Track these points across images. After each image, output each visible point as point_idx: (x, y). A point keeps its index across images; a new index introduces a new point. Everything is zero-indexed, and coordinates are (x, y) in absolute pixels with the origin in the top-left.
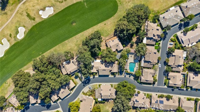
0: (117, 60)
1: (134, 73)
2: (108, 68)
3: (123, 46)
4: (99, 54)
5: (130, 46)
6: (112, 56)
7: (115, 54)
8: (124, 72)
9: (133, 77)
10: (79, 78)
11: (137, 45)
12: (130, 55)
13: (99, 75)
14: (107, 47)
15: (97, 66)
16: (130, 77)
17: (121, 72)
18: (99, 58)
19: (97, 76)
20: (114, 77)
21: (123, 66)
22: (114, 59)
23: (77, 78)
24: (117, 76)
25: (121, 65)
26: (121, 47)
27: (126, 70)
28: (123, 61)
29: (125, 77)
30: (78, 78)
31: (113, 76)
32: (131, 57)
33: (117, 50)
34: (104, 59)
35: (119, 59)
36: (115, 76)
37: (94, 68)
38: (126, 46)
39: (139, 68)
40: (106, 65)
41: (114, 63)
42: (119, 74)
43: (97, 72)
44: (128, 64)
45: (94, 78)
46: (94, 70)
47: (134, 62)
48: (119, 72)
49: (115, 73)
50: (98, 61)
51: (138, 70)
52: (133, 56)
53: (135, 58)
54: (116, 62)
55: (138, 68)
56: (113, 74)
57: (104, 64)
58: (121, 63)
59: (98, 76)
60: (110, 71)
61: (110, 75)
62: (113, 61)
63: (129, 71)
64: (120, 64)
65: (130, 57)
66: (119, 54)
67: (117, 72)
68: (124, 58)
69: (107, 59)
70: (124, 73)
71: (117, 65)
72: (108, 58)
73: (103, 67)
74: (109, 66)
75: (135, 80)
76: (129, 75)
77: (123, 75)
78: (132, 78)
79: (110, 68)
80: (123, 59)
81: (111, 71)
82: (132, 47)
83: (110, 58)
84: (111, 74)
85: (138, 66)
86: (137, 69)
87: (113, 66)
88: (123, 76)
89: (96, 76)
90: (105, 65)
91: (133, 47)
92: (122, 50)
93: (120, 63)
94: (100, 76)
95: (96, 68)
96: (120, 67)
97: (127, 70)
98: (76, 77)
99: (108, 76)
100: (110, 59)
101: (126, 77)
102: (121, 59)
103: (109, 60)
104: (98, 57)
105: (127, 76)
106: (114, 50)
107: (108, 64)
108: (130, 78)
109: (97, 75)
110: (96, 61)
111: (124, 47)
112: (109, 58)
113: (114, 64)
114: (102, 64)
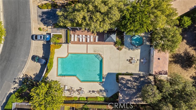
29: (33, 37)
44: (91, 48)
47: (105, 73)
52: (135, 69)
53: (128, 77)
55: (75, 95)
70: (49, 29)
75: (21, 83)
76: (40, 54)
77: (42, 26)
78: (31, 69)
86: (70, 90)
97: (67, 42)
105: (37, 49)
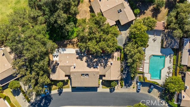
0: (118, 49)
1: (161, 82)
2: (96, 70)
3: (133, 11)
4: (72, 33)
5: (151, 13)
6: (104, 36)
7: (113, 31)
8: (135, 80)
9: (159, 91)
10: (24, 93)
11: (169, 12)
12: (151, 37)
13: (72, 88)
14: (92, 14)
15: (67, 63)
16: (149, 92)
17: (127, 80)
18: (73, 44)
19: (67, 90)
20: (111, 91)
21: (135, 65)
22: (111, 44)
23: (18, 94)
24: (119, 89)
25: (130, 60)
26: (128, 15)
27: (141, 75)
28: (136, 50)
29: (138, 92)
30: (21, 94)
31: (107, 90)
32: (154, 40)
33: (118, 23)
34: (84, 44)
35: (123, 47)
36: (114, 89)
37: (58, 69)
38: (142, 13)
39: (176, 70)
40: (91, 60)
41: (110, 56)
42: (122, 86)
43: (67, 78)
44: (147, 61)
45: (60, 92)
46: (59, 75)
47: (160, 54)
48: (121, 79)
49: (112, 81)
50: (71, 50)
51: (171, 75)
52: (159, 38)
53: (165, 43)
54: (116, 54)
55: (171, 71)
56: (108, 84)
57: (85, 58)
58: (131, 57)
59: (70, 90)
60: (101, 77)
61: (101, 86)
62: (109, 50)
63: (148, 78)
64: (127, 60)
65: (150, 42)
66: (124, 35)
67: (117, 81)
68: (139, 43)
69: (92, 45)
70: (134, 83)
71: (119, 62)
72: (94, 41)
73: (82, 66)
74: (97, 65)
75: (163, 99)
76: (147, 88)
77: (132, 86)
78: (155, 93)
79: (100, 70)
80: (136, 46)
81: (104, 78)
82: (156, 17)
83: (100, 41)
84: (103, 84)
85: (171, 65)
86: (169, 73)
87: (109, 63)
88: (132, 90)
89: (65, 90)
90: (87, 61)
91: (159, 16)
92: (131, 22)
93: (125, 55)
94: (74, 89)
95: (63, 68)
96: (127, 66)
97: (143, 73)
98: (17, 92)
99: (95, 89)
100: (100, 44)
101: (140, 92)
102: (130, 45)
103: (96, 47)
104: (70, 42)
105: (144, 90)
106: (111, 22)
107: (96, 60)
108: (151, 94)
109: (68, 87)
110: (65, 52)
111: (136, 15)
112: (98, 42)
113: (110, 60)
114: (81, 58)
